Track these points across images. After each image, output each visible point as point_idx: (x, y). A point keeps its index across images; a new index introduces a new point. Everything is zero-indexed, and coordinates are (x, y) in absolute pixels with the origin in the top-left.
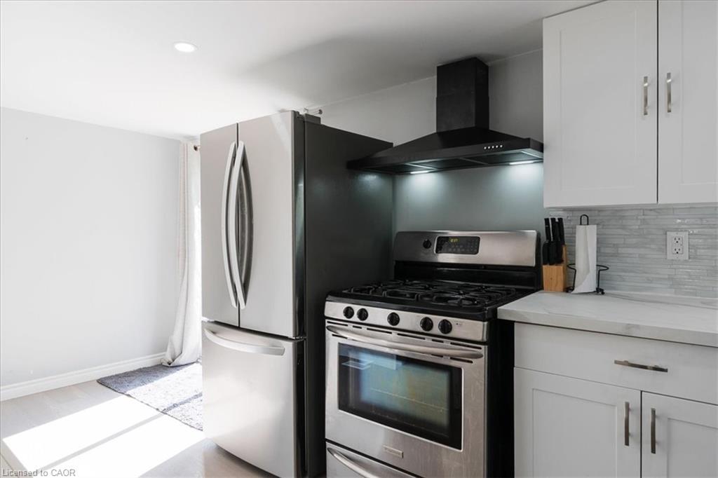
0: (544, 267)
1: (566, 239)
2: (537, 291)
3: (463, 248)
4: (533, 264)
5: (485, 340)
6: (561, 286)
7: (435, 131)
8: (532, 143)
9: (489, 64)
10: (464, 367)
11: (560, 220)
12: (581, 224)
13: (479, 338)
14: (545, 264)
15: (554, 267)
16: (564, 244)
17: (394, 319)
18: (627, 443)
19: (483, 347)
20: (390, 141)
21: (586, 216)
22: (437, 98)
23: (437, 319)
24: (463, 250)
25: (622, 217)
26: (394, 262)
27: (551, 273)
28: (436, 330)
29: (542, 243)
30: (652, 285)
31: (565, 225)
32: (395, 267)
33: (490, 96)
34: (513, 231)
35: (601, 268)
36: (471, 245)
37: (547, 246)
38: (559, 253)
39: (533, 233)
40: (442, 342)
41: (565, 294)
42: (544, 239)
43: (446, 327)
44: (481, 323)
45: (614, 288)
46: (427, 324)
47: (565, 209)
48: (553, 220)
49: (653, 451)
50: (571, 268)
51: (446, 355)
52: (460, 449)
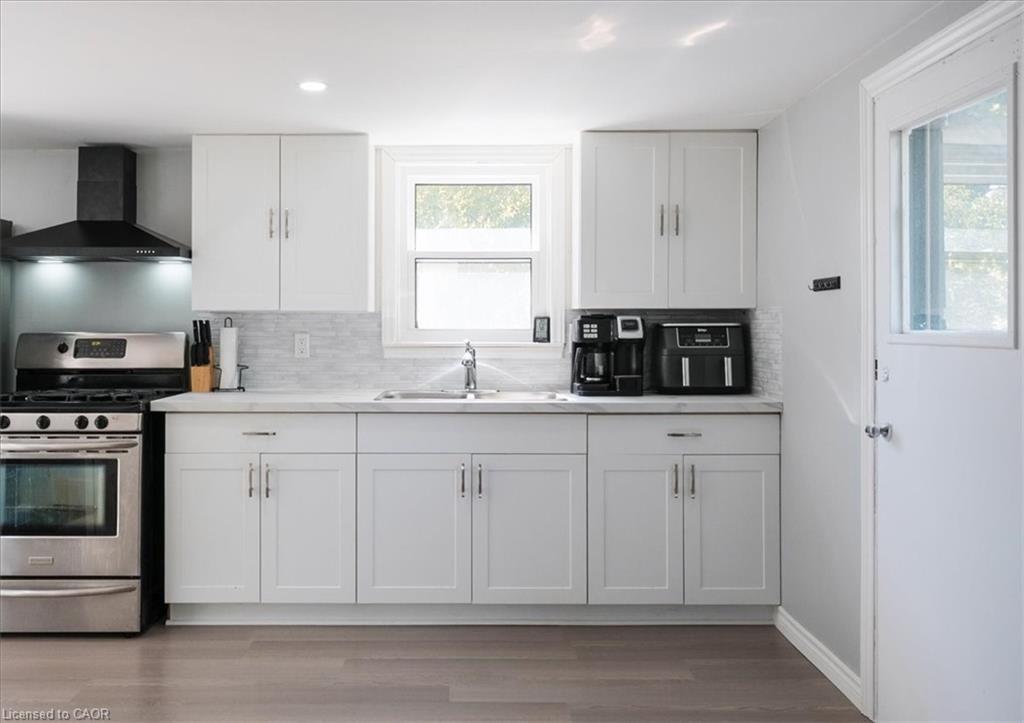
0: (193, 368)
1: (212, 340)
2: (185, 392)
3: (108, 351)
4: (182, 366)
5: (140, 429)
6: (207, 386)
7: (75, 219)
8: (181, 251)
9: (138, 152)
10: (119, 457)
11: (207, 322)
12: (225, 326)
13: (134, 428)
14: (193, 365)
15: (202, 368)
16: (210, 345)
17: (44, 423)
18: (251, 495)
19: (138, 436)
20: (9, 220)
21: (229, 319)
22: (78, 183)
23: (92, 417)
24: (107, 354)
25: (261, 320)
26: (16, 372)
27: (199, 373)
28: (92, 426)
29: (191, 345)
30: (284, 382)
31: (212, 327)
32: (17, 377)
33: (137, 184)
34: (160, 334)
35: (241, 368)
36: (117, 348)
37: (195, 347)
38: (206, 354)
39: (182, 335)
40: (97, 438)
41: (212, 393)
42: (192, 341)
43: (102, 422)
44: (136, 415)
45: (253, 387)
46: (82, 423)
47: (212, 312)
48: (201, 322)
49: (267, 496)
50: (216, 368)
51: (101, 448)
52: (115, 534)
